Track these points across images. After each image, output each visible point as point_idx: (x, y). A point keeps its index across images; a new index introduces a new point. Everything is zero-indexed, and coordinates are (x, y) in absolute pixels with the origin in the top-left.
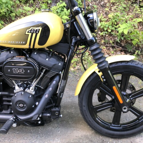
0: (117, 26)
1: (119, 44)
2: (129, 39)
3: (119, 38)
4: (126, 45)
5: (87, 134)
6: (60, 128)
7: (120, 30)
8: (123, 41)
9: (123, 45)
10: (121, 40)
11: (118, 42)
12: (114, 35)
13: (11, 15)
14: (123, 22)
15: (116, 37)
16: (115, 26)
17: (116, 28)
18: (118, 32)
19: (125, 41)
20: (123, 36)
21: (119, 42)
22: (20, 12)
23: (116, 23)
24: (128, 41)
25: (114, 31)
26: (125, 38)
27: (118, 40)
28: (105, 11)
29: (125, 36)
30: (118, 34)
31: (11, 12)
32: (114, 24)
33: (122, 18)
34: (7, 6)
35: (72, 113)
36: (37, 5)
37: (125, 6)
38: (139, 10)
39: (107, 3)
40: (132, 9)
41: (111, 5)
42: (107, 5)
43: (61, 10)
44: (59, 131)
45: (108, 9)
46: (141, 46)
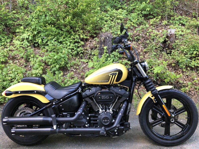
0: (152, 69)
1: (155, 83)
2: (164, 78)
3: (155, 78)
4: (161, 83)
5: (147, 145)
6: (126, 143)
7: (155, 71)
8: (159, 80)
9: (159, 83)
10: (157, 79)
11: (154, 81)
12: (151, 76)
13: (67, 65)
14: (156, 66)
15: (153, 77)
16: (151, 69)
17: (151, 71)
18: (153, 73)
19: (160, 80)
20: (158, 76)
21: (156, 81)
22: (73, 63)
23: (150, 67)
24: (162, 79)
25: (150, 73)
26: (160, 78)
27: (155, 79)
28: (140, 58)
29: (159, 76)
30: (154, 75)
31: (67, 64)
32: (150, 68)
33: (155, 63)
34: (65, 60)
35: (132, 134)
36: (85, 57)
37: (155, 53)
38: (167, 56)
39: (141, 52)
40: (161, 55)
41: (144, 53)
42: (141, 54)
43: (106, 60)
44: (126, 144)
45: (143, 57)
46: (174, 83)
